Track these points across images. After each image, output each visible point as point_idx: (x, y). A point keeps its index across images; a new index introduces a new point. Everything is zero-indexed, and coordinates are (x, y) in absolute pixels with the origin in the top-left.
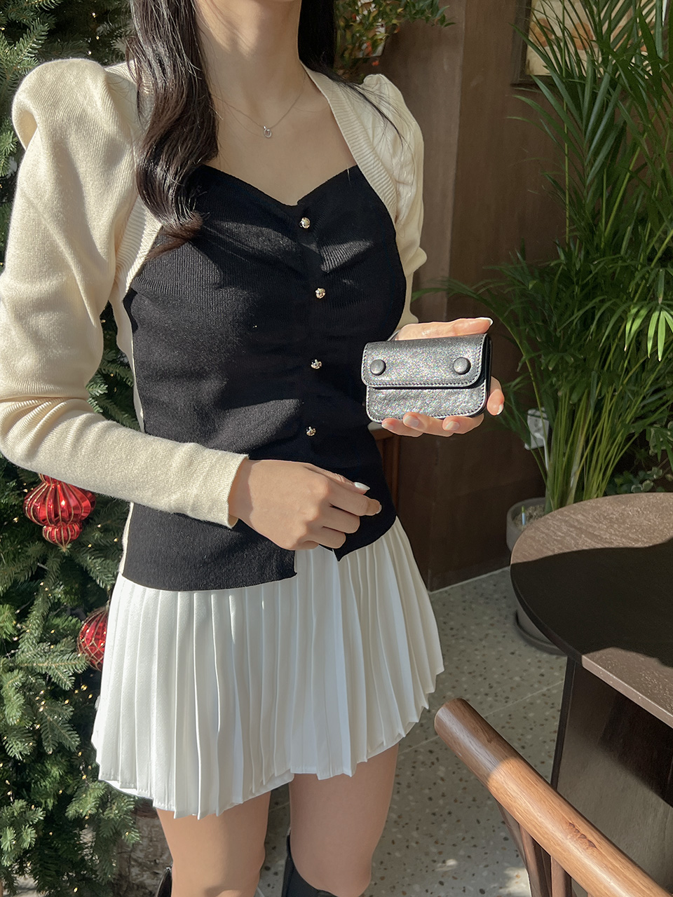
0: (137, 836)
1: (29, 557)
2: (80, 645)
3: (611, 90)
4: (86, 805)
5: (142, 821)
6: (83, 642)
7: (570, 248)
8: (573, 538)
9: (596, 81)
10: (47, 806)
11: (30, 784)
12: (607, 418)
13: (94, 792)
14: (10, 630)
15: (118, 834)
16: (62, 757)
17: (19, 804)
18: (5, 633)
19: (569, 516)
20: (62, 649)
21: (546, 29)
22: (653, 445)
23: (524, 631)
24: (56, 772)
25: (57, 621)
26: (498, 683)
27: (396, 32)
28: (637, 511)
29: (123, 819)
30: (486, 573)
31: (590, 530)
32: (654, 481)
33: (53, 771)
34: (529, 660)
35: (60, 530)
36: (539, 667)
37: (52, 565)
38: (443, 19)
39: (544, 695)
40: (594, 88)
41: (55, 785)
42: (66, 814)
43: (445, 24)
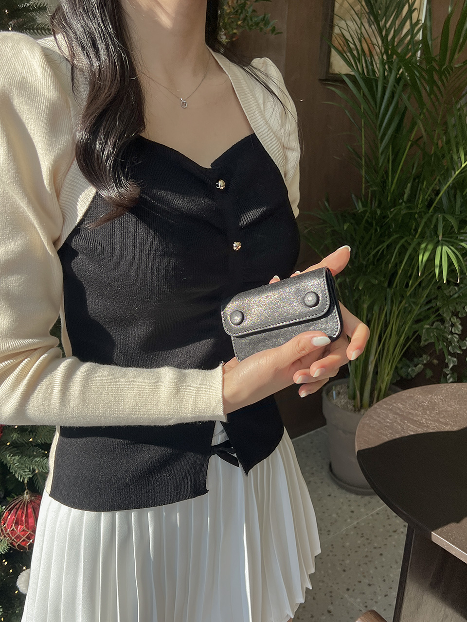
3: (396, 85)
6: (5, 527)
8: (398, 424)
9: (385, 78)
22: (424, 339)
23: (337, 478)
28: (440, 399)
30: (305, 433)
31: (410, 416)
32: (424, 365)
34: (341, 500)
36: (350, 506)
38: (273, 30)
39: (355, 527)
40: (384, 83)
43: (275, 33)
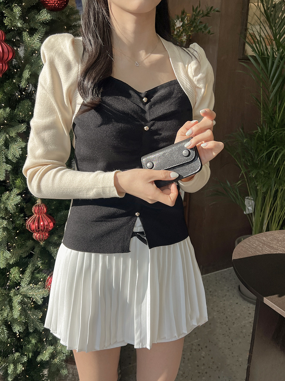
0: (66, 372)
1: (27, 246)
2: (46, 286)
3: (280, 60)
4: (45, 356)
5: (70, 366)
6: (48, 284)
7: (263, 127)
8: (260, 247)
10: (29, 356)
11: (22, 346)
12: (279, 200)
13: (49, 350)
14: (18, 278)
15: (58, 370)
16: (36, 335)
17: (17, 354)
18: (16, 279)
19: (259, 238)
20: (39, 287)
21: (253, 36)
23: (243, 294)
24: (33, 341)
25: (38, 275)
26: (230, 316)
27: (191, 38)
29: (61, 364)
30: (226, 268)
31: (269, 244)
33: (32, 341)
34: (244, 307)
35: (40, 235)
36: (249, 310)
37: (37, 250)
38: (209, 31)
40: (273, 60)
41: (33, 347)
42: (37, 360)
43: (210, 34)
